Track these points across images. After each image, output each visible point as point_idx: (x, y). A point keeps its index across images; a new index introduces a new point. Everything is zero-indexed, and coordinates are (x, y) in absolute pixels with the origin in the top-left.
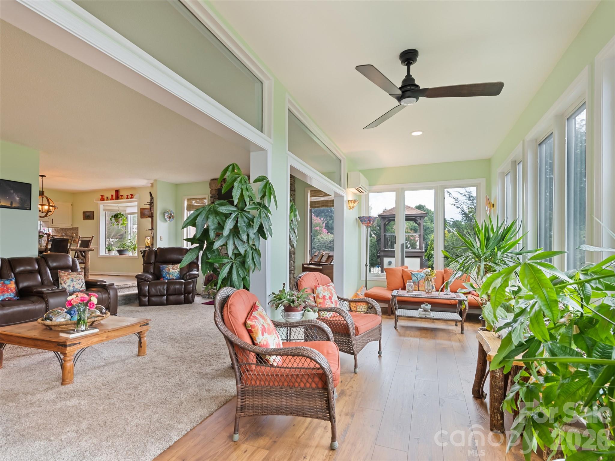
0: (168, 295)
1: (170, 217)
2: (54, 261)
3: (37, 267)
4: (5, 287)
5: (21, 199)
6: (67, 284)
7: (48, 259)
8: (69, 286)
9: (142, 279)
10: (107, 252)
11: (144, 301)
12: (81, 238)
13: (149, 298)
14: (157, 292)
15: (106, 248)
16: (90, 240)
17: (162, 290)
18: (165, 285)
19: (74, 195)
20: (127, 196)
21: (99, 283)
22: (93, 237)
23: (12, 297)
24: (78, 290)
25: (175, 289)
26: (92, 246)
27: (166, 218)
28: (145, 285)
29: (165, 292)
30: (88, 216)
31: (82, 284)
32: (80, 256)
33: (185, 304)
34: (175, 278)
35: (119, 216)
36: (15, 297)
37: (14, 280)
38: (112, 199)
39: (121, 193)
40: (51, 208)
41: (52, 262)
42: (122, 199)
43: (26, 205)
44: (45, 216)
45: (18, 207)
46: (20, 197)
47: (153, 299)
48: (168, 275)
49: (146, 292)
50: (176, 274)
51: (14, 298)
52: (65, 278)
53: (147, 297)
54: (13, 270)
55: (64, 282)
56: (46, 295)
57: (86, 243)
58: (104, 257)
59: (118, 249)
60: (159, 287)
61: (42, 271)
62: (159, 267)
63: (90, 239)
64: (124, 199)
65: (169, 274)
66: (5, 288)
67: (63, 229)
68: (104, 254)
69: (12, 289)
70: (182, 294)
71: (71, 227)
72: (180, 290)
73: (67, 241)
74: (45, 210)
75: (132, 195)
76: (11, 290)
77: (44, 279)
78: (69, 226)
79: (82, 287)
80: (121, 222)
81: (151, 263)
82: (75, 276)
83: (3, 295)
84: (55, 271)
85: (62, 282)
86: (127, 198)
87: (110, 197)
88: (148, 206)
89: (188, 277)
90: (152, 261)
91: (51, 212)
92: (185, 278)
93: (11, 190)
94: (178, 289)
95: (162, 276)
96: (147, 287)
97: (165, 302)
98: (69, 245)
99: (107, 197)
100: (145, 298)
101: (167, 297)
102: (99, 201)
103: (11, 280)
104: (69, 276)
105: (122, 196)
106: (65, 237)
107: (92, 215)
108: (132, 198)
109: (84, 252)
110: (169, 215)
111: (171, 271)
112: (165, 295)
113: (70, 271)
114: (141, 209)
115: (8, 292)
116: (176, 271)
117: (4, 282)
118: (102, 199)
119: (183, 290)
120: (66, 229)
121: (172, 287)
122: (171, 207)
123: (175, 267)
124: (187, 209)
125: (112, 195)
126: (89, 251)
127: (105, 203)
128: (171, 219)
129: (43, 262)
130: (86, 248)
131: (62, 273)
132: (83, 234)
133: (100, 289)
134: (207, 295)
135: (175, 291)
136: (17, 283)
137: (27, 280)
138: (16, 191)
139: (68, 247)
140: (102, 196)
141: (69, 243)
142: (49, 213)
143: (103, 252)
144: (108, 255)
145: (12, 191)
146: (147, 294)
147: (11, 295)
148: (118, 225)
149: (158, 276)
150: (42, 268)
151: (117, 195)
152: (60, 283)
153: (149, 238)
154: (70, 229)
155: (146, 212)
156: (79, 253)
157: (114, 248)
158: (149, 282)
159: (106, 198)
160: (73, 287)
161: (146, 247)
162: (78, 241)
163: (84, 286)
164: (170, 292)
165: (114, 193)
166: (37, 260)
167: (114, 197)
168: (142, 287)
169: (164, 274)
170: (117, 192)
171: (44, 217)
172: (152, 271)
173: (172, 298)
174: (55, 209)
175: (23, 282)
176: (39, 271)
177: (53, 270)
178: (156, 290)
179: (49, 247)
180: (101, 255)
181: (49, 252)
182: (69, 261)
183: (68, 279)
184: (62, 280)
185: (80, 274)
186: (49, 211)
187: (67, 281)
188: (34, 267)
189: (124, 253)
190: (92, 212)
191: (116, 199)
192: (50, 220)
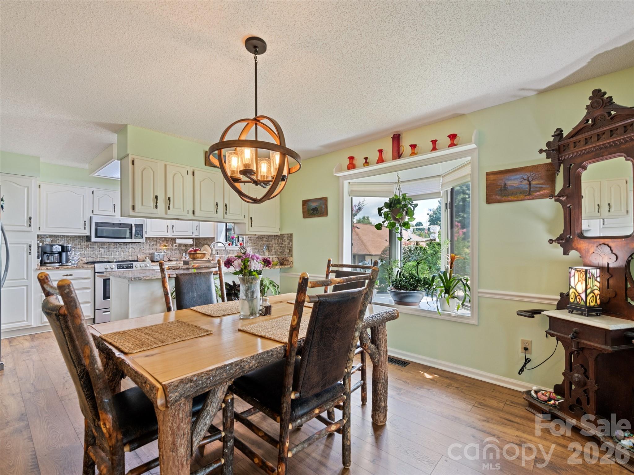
20: (435, 142)
30: (315, 210)
38: (381, 161)
39: (408, 142)
42: (413, 154)
64: (422, 153)
71: (279, 234)
78: (274, 231)
86: (435, 149)
87: (374, 157)
99: (366, 159)
102: (341, 171)
105: (413, 147)
107: (324, 207)
118: (352, 166)
120: (270, 237)
125: (381, 152)
127: (360, 174)
151: (399, 148)
154: (275, 236)
159: (361, 162)
165: (387, 146)
167: (388, 154)
170: (397, 138)
189: (410, 301)
190: (324, 200)
191: (394, 158)
192: (247, 221)
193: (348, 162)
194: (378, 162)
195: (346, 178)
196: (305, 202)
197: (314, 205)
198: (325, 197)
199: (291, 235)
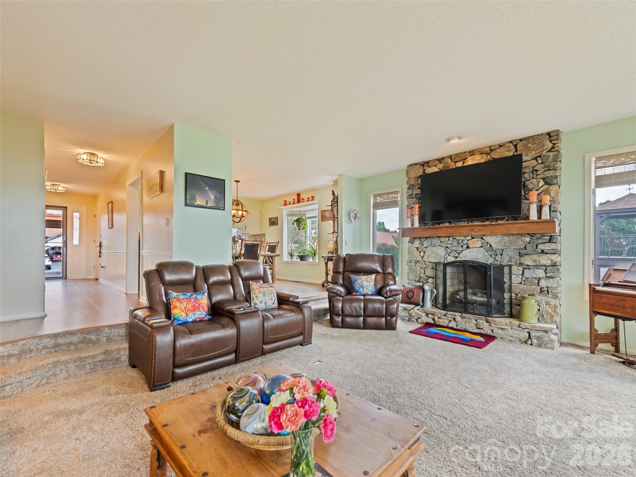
0: (365, 316)
1: (355, 218)
2: (247, 269)
3: (230, 277)
4: (196, 303)
5: (216, 198)
6: (260, 300)
7: (241, 267)
8: (261, 302)
9: (334, 293)
10: (290, 257)
11: (337, 322)
12: (269, 243)
13: (342, 318)
14: (352, 311)
15: (289, 253)
16: (276, 246)
17: (358, 309)
18: (362, 302)
19: (263, 202)
20: (308, 198)
21: (291, 299)
22: (279, 242)
23: (203, 316)
24: (270, 307)
25: (374, 309)
26: (278, 252)
27: (352, 218)
28: (338, 301)
29: (362, 311)
30: (273, 222)
31: (274, 299)
32: (268, 261)
33: (386, 329)
34: (370, 293)
35: (300, 220)
36: (206, 316)
37: (206, 294)
38: (294, 203)
39: (302, 197)
40: (244, 212)
41: (244, 271)
42: (303, 202)
43: (220, 205)
44: (240, 221)
45: (213, 206)
46: (214, 195)
47: (348, 319)
48: (361, 289)
49: (339, 310)
50: (371, 288)
51: (206, 318)
52: (257, 291)
53: (341, 317)
54: (206, 280)
55: (256, 297)
56: (238, 317)
57: (272, 249)
58: (287, 263)
59: (300, 254)
60: (355, 305)
61: (235, 282)
62: (350, 278)
63: (276, 244)
64: (305, 202)
65: (363, 287)
66: (197, 305)
67: (253, 235)
68: (287, 260)
69: (204, 305)
70: (382, 316)
71: (260, 233)
72: (380, 310)
73: (257, 246)
74: (240, 216)
75: (313, 197)
76: (203, 307)
77: (236, 291)
78: (258, 232)
79: (274, 303)
80: (302, 227)
81: (340, 273)
82: (267, 289)
83: (194, 314)
84: (247, 282)
85: (254, 297)
86: (308, 201)
87: (292, 202)
88: (330, 208)
89: (389, 293)
90: (341, 270)
91: (244, 217)
92: (385, 295)
93: (207, 186)
94: (378, 309)
95: (354, 290)
96: (341, 304)
97: (362, 325)
98: (259, 250)
99: (290, 202)
100: (338, 318)
101: (364, 319)
102: (282, 206)
103: (203, 293)
104: (261, 289)
105: (303, 199)
106: (255, 242)
107: (277, 221)
108: (312, 200)
109: (272, 257)
110: (354, 216)
111: (365, 283)
112: (361, 316)
113: (262, 282)
114: (321, 211)
115: (200, 311)
116: (371, 283)
117: (196, 296)
118: (285, 204)
119: (384, 310)
120: (256, 235)
121: (370, 306)
122: (355, 207)
123: (369, 279)
124: (374, 207)
125: (294, 200)
126: (275, 256)
127: (287, 208)
128: (356, 220)
129: (235, 271)
130: (273, 254)
131: (254, 285)
132: (270, 239)
133: (293, 308)
134: (407, 316)
135: (374, 312)
136: (210, 297)
137: (220, 292)
138: (211, 188)
139: (258, 253)
140: (285, 201)
141: (259, 248)
142: (243, 219)
143: (286, 258)
144: (290, 260)
145: (207, 188)
146: (341, 312)
147: (202, 314)
148: (299, 229)
149: (350, 289)
150: (235, 278)
151: (299, 199)
152: (252, 297)
153: (332, 242)
154: (258, 235)
155: (327, 214)
156: (267, 259)
157: (295, 253)
158: (342, 297)
159: (288, 203)
160: (265, 303)
161: (329, 252)
162: (266, 247)
163: (276, 302)
164: (368, 312)
165: (296, 198)
166: (230, 269)
167: (296, 201)
168: (336, 304)
169: (357, 287)
170: (299, 195)
171: (238, 222)
172: (341, 282)
173: (370, 320)
174: (248, 214)
175: (216, 295)
176: (232, 282)
177: (246, 280)
178: (351, 308)
179: (243, 252)
180: (284, 260)
181: (242, 259)
182: (261, 269)
183: (260, 292)
184: (255, 294)
185: (272, 287)
186: (243, 216)
187: (259, 295)
188: (227, 276)
189: (305, 259)
190: (277, 218)
191: (297, 203)
192: (244, 227)
193: (284, 202)
194: (293, 204)
195: (284, 209)
196: (270, 219)
197: (273, 220)
198: (275, 218)
199: (265, 234)
